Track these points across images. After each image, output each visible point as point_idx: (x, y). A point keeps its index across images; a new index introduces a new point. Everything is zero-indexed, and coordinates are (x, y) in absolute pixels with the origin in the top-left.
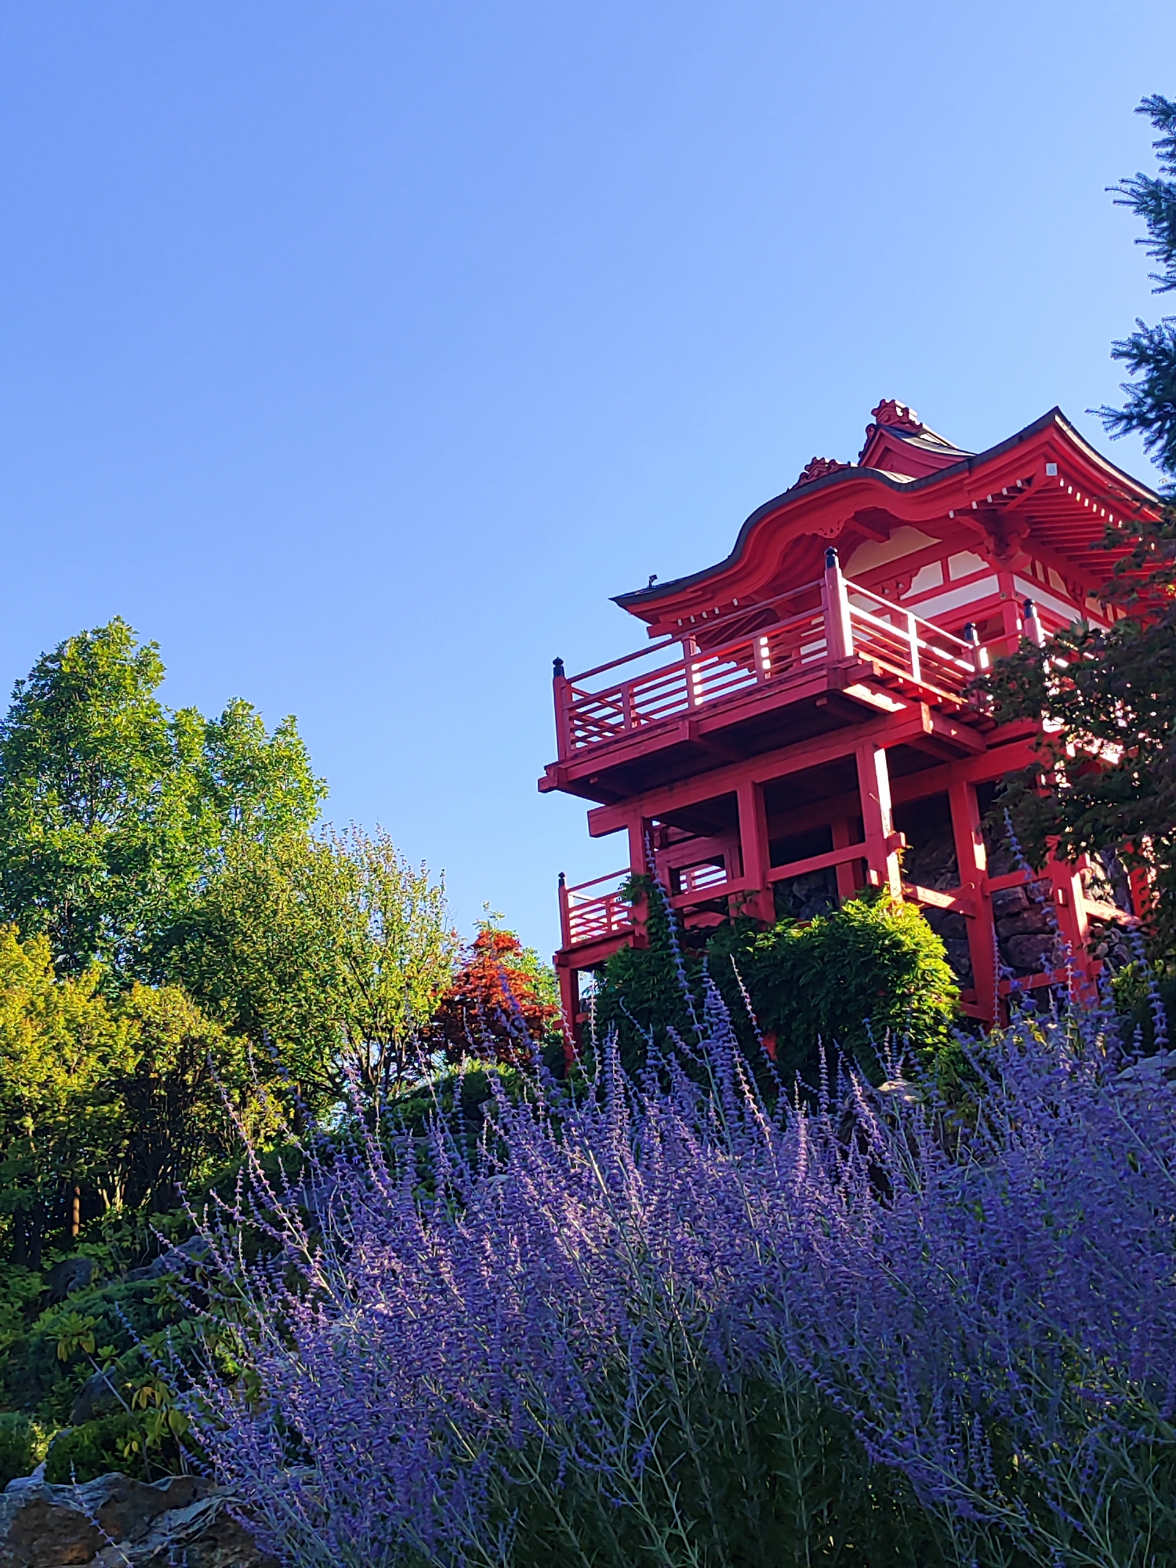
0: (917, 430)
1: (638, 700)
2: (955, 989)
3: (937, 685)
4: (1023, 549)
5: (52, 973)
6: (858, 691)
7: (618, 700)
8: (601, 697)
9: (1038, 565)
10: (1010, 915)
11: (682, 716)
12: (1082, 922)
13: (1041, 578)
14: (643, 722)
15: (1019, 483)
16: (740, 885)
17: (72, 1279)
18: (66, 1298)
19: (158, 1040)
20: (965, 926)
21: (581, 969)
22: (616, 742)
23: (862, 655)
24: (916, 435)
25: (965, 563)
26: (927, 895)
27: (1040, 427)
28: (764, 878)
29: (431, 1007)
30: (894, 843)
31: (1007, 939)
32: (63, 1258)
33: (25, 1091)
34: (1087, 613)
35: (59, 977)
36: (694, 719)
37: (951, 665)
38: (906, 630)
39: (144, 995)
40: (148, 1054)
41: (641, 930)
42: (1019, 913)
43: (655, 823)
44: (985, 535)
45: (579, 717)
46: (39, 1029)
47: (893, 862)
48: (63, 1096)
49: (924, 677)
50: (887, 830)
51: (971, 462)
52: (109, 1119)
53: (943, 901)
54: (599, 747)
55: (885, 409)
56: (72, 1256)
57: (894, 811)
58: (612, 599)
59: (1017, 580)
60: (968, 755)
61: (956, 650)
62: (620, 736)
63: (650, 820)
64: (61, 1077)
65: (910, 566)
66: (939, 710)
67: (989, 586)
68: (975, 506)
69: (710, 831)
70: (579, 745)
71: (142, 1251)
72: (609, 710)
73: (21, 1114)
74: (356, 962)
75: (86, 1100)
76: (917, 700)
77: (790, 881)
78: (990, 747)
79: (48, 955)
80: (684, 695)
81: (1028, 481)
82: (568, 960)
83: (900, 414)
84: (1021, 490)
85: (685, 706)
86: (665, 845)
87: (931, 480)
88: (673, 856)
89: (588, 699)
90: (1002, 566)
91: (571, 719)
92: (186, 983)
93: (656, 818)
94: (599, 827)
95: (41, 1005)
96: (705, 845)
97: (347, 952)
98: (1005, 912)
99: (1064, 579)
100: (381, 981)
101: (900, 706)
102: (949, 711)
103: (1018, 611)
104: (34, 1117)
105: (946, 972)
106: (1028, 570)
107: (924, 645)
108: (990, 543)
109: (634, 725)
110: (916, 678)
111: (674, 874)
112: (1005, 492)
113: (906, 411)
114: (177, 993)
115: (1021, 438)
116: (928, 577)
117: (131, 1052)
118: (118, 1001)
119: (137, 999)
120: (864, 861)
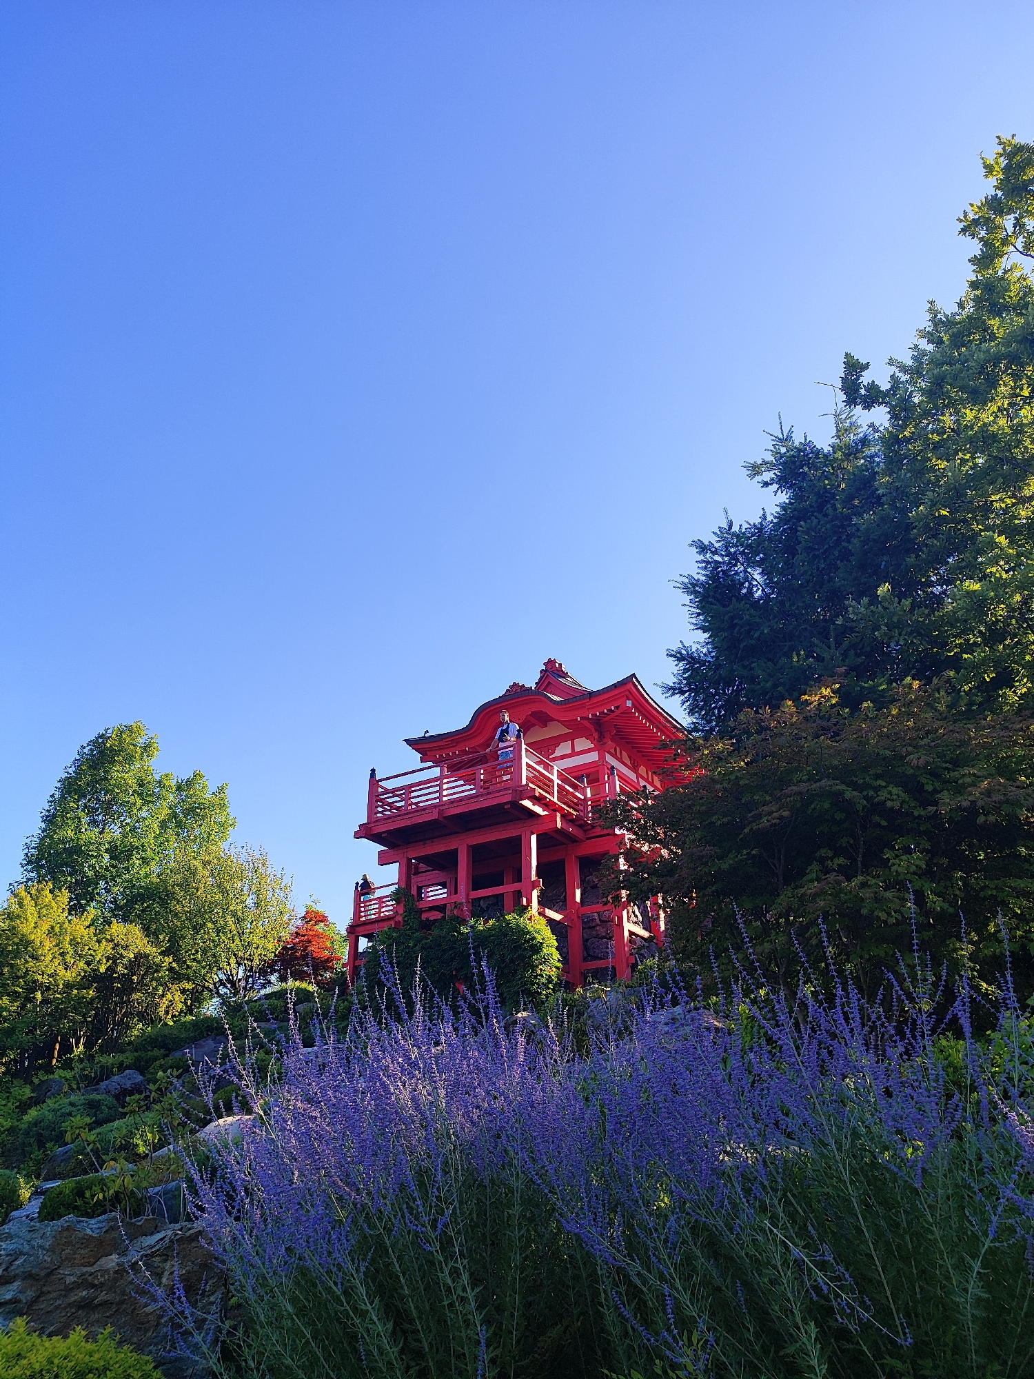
0: (565, 675)
1: (413, 794)
2: (559, 965)
3: (564, 804)
4: (612, 740)
5: (67, 912)
6: (527, 803)
7: (401, 794)
8: (393, 792)
9: (618, 749)
10: (590, 928)
11: (434, 806)
12: (626, 934)
13: (618, 755)
14: (414, 807)
15: (613, 708)
16: (454, 898)
17: (49, 1091)
18: (44, 1102)
19: (121, 955)
20: (567, 931)
21: (362, 936)
22: (399, 816)
23: (531, 785)
24: (564, 678)
25: (582, 744)
26: (551, 914)
27: (625, 682)
28: (467, 895)
29: (276, 949)
30: (537, 884)
31: (587, 940)
32: (46, 1078)
33: (39, 977)
34: (639, 776)
35: (70, 914)
36: (441, 808)
37: (572, 794)
38: (553, 775)
39: (117, 928)
40: (115, 962)
41: (399, 918)
42: (594, 927)
43: (413, 861)
44: (593, 730)
45: (381, 800)
46: (54, 943)
47: (535, 893)
48: (61, 983)
49: (559, 799)
50: (534, 878)
51: (591, 694)
52: (86, 998)
53: (557, 917)
54: (389, 817)
55: (550, 663)
56: (51, 1076)
57: (537, 867)
58: (405, 740)
59: (607, 755)
60: (577, 841)
61: (575, 787)
62: (400, 813)
63: (411, 859)
64: (61, 972)
65: (556, 741)
66: (565, 816)
67: (594, 757)
68: (590, 716)
69: (441, 868)
70: (379, 815)
71: (95, 1078)
72: (398, 799)
73: (34, 991)
74: (239, 921)
75: (75, 986)
76: (555, 811)
77: (480, 899)
78: (588, 839)
79: (66, 901)
80: (437, 795)
81: (617, 708)
82: (354, 931)
83: (557, 665)
84: (613, 711)
85: (438, 801)
86: (417, 873)
87: (571, 701)
88: (419, 879)
89: (386, 791)
90: (600, 747)
91: (377, 801)
92: (142, 924)
93: (414, 859)
94: (383, 860)
95: (57, 929)
96: (437, 875)
97: (234, 914)
98: (588, 925)
99: (630, 757)
100: (251, 933)
101: (546, 813)
102: (570, 818)
103: (606, 770)
104: (42, 993)
105: (556, 955)
106: (613, 751)
107: (560, 782)
108: (596, 735)
109: (409, 808)
110: (555, 800)
111: (419, 889)
112: (606, 711)
113: (560, 665)
114: (136, 930)
115: (615, 686)
116: (564, 748)
117: (104, 961)
118: (102, 932)
119: (113, 931)
120: (519, 892)
